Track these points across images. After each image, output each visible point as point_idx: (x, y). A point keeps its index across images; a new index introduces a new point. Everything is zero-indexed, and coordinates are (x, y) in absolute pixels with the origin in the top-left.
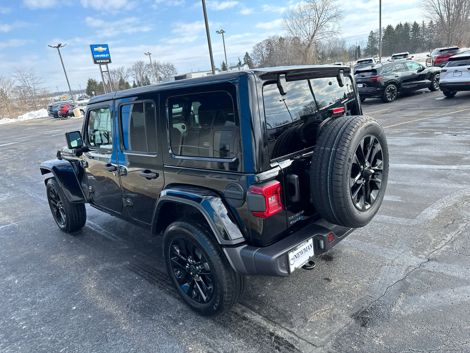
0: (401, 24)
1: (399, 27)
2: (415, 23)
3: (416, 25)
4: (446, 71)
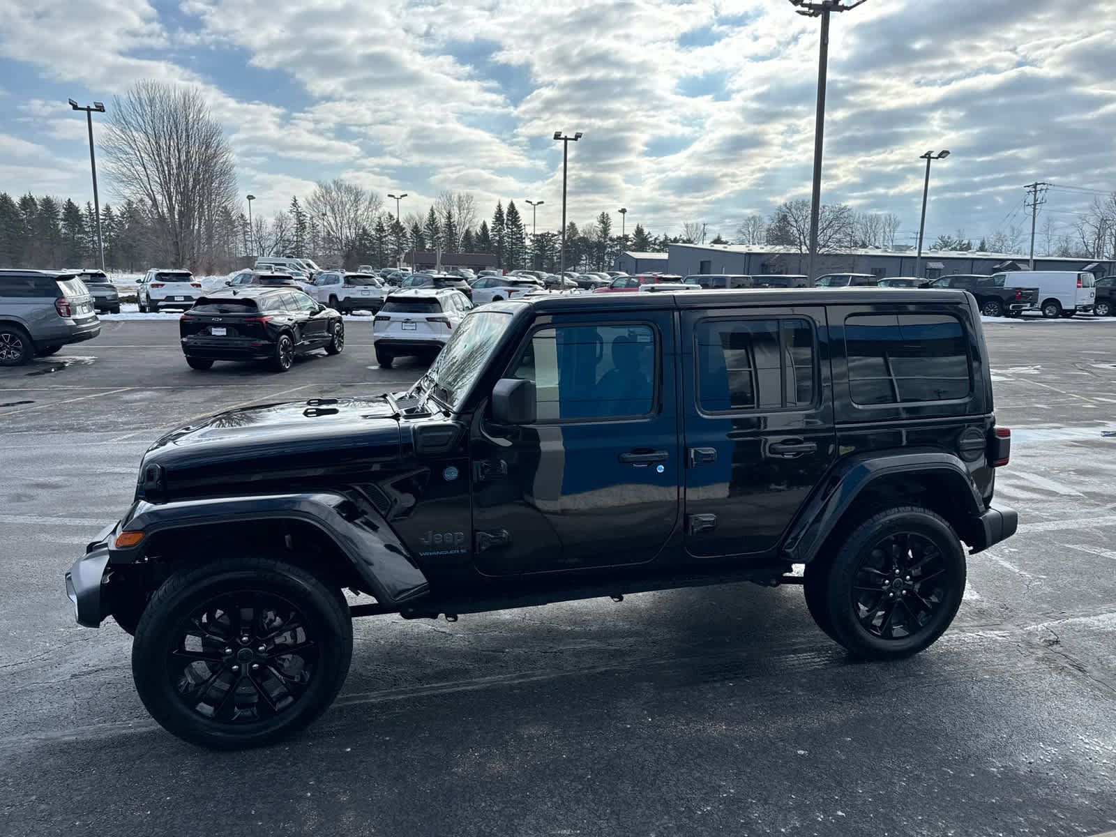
0: (31, 197)
1: (27, 202)
2: (70, 203)
3: (71, 209)
4: (388, 318)
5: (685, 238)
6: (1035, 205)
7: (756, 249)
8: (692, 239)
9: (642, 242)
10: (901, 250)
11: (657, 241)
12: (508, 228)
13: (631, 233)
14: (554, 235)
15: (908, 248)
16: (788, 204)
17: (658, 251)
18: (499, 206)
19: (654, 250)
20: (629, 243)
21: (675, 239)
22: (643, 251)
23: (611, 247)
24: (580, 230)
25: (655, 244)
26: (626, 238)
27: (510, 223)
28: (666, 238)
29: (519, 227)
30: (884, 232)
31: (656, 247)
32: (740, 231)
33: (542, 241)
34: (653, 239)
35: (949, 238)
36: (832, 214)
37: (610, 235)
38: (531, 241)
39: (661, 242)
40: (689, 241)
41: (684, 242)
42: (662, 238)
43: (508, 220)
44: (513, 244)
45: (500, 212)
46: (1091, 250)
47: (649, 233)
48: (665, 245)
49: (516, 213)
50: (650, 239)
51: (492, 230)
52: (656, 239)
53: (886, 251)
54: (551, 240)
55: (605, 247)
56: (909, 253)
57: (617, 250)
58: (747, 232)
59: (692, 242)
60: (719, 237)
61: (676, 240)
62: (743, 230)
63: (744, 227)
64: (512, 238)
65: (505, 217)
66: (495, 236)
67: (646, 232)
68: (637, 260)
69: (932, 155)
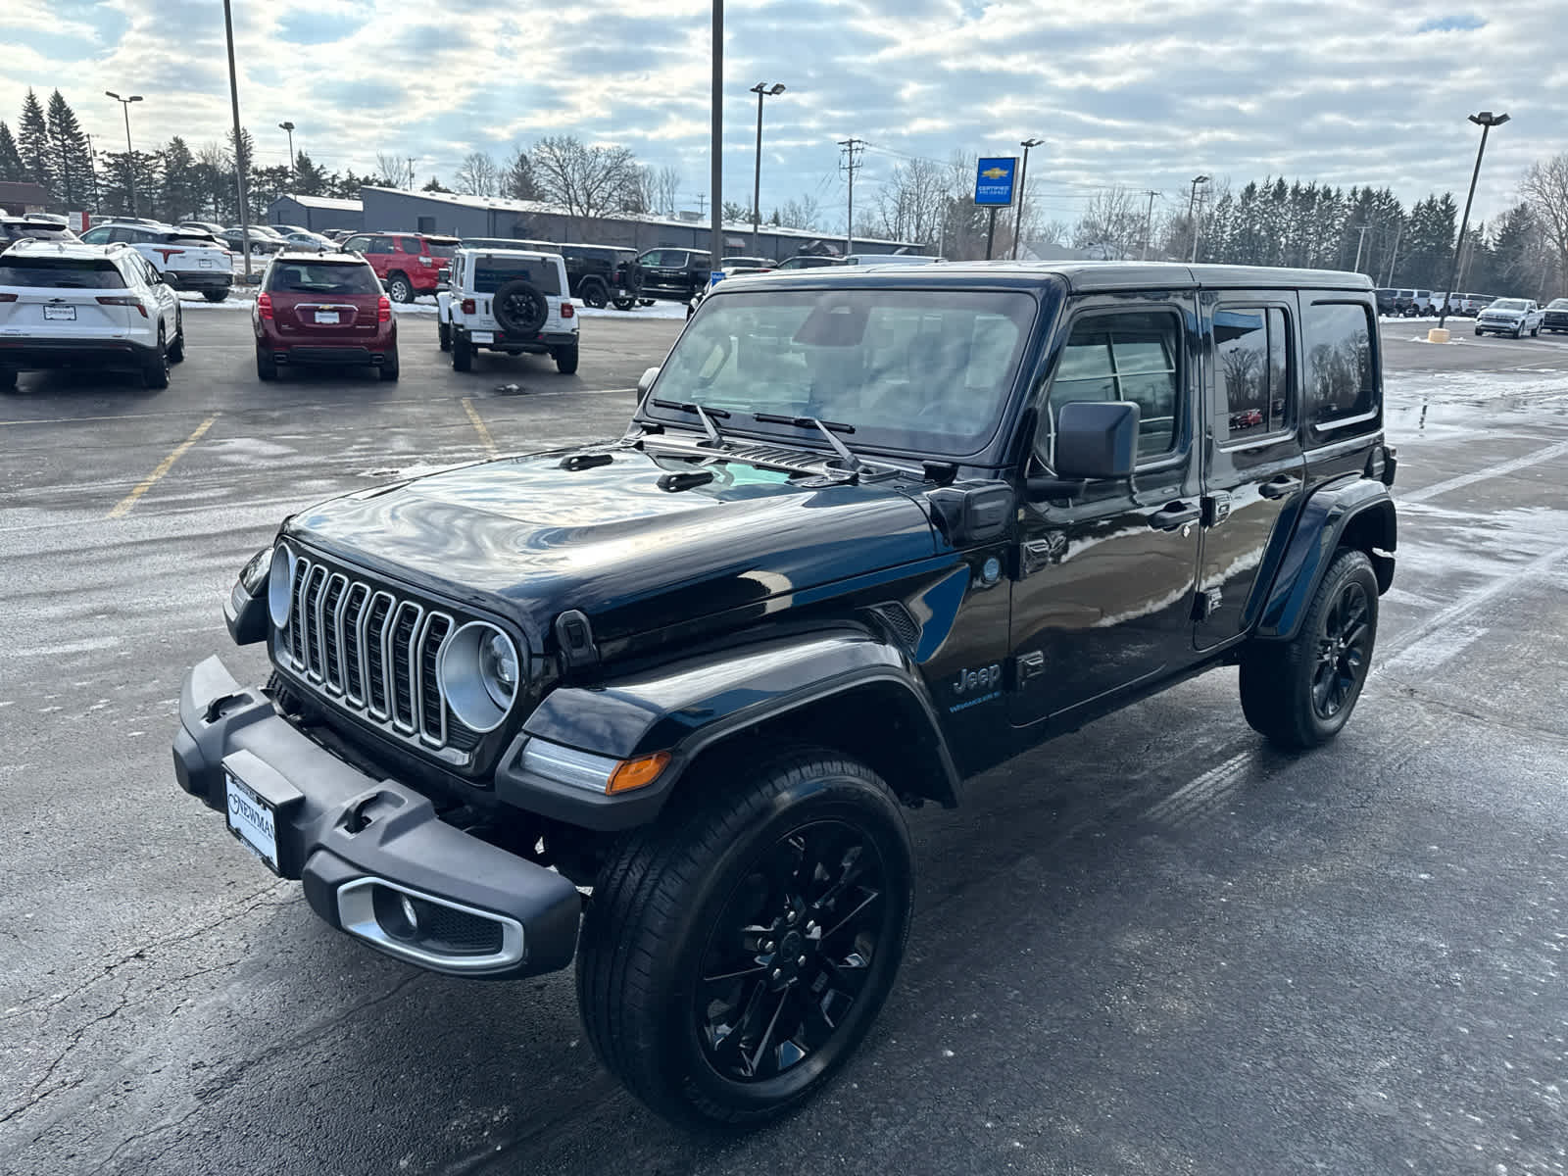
4: (13, 298)
5: (382, 180)
6: (851, 168)
7: (500, 204)
8: (394, 181)
9: (310, 178)
10: (691, 219)
11: (337, 181)
12: (54, 138)
13: (289, 163)
14: (148, 158)
15: (700, 216)
16: (548, 141)
17: (341, 196)
18: (31, 97)
19: (333, 195)
20: (289, 181)
21: (367, 179)
22: (313, 194)
23: (257, 184)
24: (193, 151)
25: (333, 185)
26: (283, 170)
27: (57, 129)
28: (351, 177)
29: (77, 138)
30: (662, 192)
31: (336, 190)
32: (458, 175)
33: (127, 165)
34: (330, 176)
35: (735, 205)
36: (609, 161)
37: (253, 165)
38: (106, 164)
39: (343, 183)
40: (388, 184)
41: (380, 185)
42: (344, 177)
43: (53, 123)
44: (67, 166)
45: (33, 107)
46: (893, 231)
47: (322, 167)
48: (350, 188)
49: (69, 113)
50: (324, 177)
51: (22, 141)
52: (334, 177)
53: (673, 220)
54: (143, 166)
55: (248, 184)
56: (700, 224)
57: (269, 191)
58: (469, 176)
59: (394, 187)
60: (434, 181)
61: (367, 181)
62: (464, 174)
63: (464, 169)
64: (65, 158)
65: (46, 118)
66: (29, 150)
67: (316, 166)
68: (309, 208)
69: (764, 89)
